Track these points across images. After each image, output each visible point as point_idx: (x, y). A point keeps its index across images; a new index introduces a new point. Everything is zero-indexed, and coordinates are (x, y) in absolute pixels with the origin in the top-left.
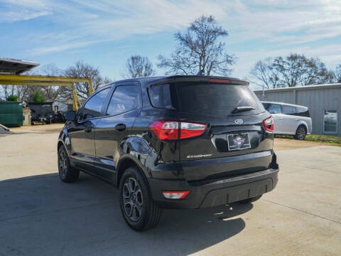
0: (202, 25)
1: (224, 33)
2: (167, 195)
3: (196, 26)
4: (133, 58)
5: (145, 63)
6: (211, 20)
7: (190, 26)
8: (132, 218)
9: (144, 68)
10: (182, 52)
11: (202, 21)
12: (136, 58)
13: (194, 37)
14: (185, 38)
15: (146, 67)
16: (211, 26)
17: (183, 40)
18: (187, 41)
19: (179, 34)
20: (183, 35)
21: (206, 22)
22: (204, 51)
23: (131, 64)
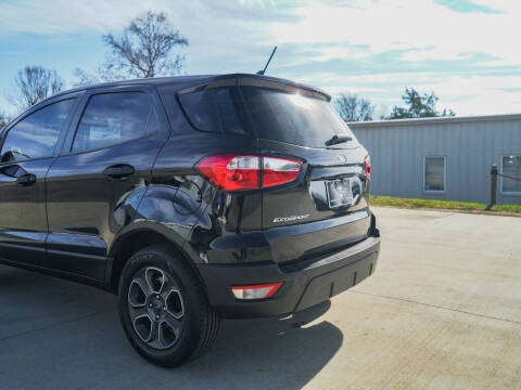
0: (148, 26)
1: (183, 42)
2: (239, 293)
3: (138, 26)
4: (29, 71)
5: (52, 80)
6: (161, 18)
7: (128, 25)
8: (153, 344)
9: (50, 88)
10: (116, 66)
11: (148, 19)
12: (36, 71)
13: (136, 43)
14: (121, 44)
15: (54, 88)
16: (162, 30)
17: (117, 46)
18: (125, 50)
19: (110, 37)
20: (118, 39)
21: (154, 22)
22: (152, 67)
23: (26, 81)
